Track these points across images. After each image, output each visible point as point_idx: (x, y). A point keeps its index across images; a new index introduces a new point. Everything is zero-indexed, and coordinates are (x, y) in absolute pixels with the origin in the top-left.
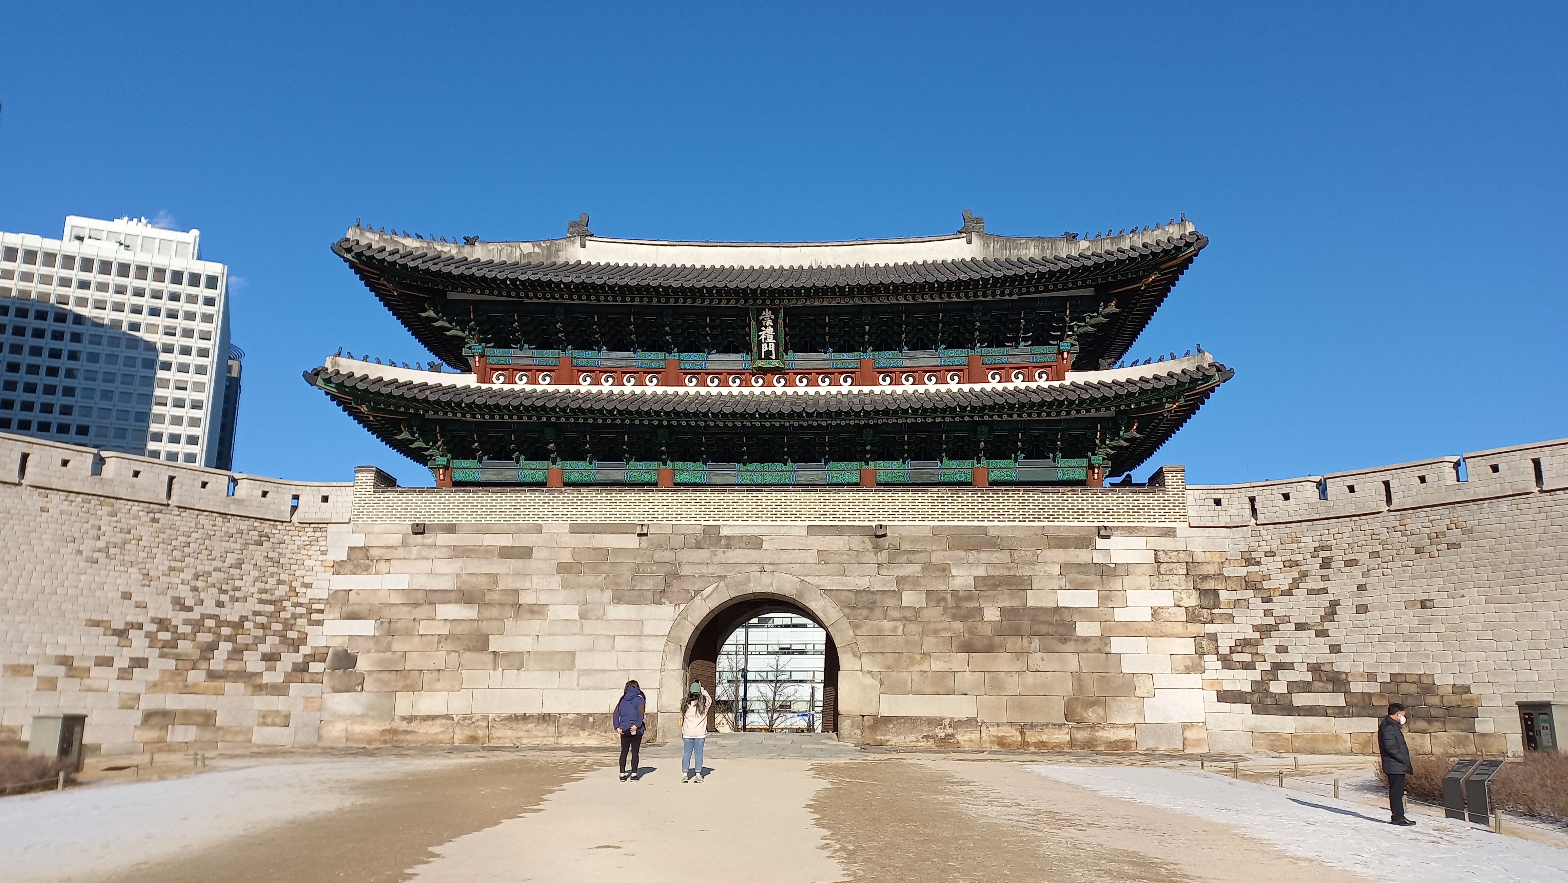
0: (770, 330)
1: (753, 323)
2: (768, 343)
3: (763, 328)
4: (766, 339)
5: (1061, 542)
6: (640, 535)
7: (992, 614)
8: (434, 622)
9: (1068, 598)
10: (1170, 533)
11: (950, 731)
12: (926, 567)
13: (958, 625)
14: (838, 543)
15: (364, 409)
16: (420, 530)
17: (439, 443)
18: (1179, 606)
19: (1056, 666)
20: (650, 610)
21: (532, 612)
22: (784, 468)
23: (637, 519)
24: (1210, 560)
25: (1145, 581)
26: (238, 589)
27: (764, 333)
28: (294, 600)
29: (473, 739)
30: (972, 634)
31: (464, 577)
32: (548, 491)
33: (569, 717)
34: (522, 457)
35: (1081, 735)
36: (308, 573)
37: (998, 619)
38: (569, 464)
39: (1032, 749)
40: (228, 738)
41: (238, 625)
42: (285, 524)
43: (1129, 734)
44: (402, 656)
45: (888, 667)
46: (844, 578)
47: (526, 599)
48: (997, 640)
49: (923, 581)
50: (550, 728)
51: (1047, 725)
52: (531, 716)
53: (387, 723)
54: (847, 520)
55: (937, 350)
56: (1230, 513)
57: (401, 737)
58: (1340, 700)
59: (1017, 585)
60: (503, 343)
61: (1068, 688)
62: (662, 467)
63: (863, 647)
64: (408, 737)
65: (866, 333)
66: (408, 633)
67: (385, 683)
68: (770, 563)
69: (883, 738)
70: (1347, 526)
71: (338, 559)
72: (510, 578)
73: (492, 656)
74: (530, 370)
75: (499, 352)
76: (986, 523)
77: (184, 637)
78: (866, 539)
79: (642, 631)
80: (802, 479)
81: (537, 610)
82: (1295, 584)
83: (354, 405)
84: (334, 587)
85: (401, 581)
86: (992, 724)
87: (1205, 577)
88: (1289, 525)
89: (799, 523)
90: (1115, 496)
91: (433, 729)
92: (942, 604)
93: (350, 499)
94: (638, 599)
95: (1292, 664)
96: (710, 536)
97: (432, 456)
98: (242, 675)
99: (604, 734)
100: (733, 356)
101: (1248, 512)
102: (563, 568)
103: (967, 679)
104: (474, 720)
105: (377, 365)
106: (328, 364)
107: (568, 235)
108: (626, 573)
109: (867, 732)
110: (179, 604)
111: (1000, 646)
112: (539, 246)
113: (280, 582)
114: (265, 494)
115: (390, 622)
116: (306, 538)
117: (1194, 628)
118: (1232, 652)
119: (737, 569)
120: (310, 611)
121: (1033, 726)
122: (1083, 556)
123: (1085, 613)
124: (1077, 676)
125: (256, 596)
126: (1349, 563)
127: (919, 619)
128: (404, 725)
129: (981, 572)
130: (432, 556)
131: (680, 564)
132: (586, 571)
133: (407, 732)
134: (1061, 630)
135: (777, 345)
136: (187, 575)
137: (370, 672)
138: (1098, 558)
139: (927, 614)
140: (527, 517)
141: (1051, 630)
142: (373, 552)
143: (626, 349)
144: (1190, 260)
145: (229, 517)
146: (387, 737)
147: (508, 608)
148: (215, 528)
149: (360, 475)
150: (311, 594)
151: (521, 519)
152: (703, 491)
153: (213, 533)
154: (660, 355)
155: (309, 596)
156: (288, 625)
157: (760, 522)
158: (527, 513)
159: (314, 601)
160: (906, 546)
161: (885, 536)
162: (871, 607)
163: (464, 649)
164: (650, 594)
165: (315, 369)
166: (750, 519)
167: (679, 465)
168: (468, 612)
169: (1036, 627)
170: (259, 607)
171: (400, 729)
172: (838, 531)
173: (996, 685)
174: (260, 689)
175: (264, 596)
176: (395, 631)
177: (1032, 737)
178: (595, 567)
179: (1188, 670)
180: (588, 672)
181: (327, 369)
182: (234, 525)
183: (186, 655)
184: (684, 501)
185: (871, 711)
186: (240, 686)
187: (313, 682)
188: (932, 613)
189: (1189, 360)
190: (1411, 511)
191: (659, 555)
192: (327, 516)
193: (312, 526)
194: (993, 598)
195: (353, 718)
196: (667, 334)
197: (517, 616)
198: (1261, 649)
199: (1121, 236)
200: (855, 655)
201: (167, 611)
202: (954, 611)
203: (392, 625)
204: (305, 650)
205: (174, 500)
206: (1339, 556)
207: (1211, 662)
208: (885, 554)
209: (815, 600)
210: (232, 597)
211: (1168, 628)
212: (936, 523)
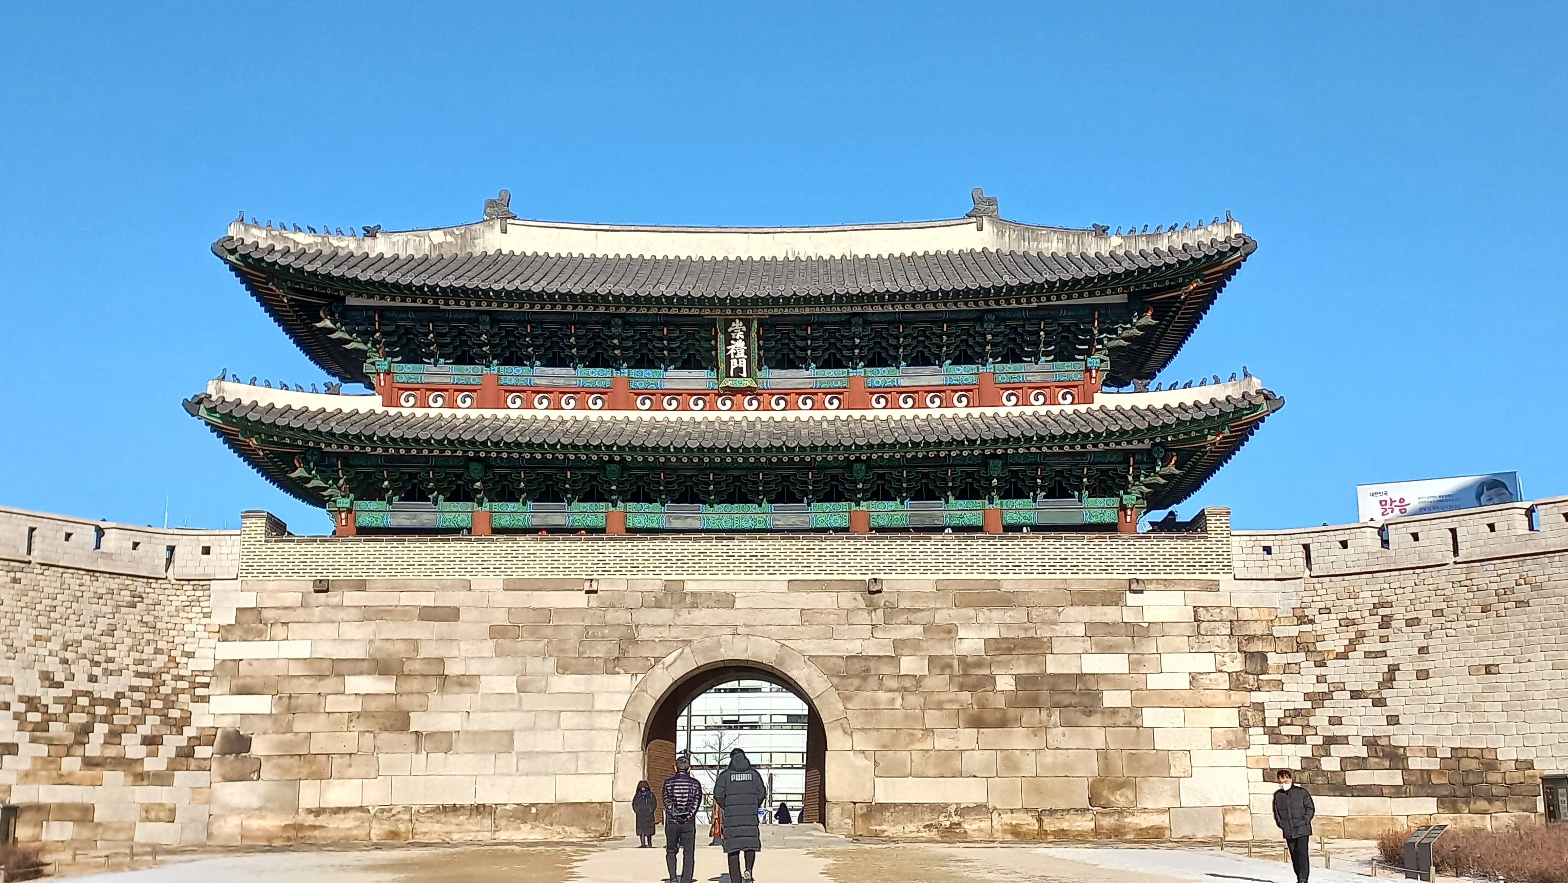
0: (741, 344)
1: (721, 337)
2: (738, 359)
3: (732, 342)
4: (735, 354)
5: (1085, 599)
6: (587, 592)
7: (1005, 683)
8: (343, 697)
9: (1094, 664)
10: (1213, 587)
11: (956, 819)
12: (928, 628)
13: (966, 696)
14: (825, 600)
15: (253, 442)
16: (323, 587)
17: (341, 482)
18: (1221, 671)
19: (1078, 742)
20: (601, 681)
21: (461, 684)
22: (758, 510)
23: (584, 573)
24: (1258, 618)
25: (1182, 643)
26: (110, 660)
27: (733, 347)
28: (174, 672)
29: (394, 834)
30: (983, 707)
31: (378, 643)
32: (476, 540)
33: (507, 807)
34: (441, 497)
35: (1107, 822)
36: (189, 640)
37: (1013, 688)
38: (497, 506)
39: (1051, 838)
40: (108, 836)
41: (114, 703)
42: (159, 581)
43: (1162, 820)
44: (306, 738)
45: (885, 746)
46: (832, 641)
47: (453, 669)
48: (1012, 713)
49: (925, 645)
50: (485, 821)
51: (1068, 810)
52: (462, 807)
53: (291, 817)
54: (835, 572)
55: (941, 367)
56: (1280, 563)
57: (308, 833)
58: (1396, 778)
59: (1036, 648)
60: (413, 357)
61: (1093, 768)
62: (611, 509)
63: (855, 723)
64: (316, 833)
65: (856, 347)
66: (312, 711)
67: (287, 770)
68: (746, 626)
69: (878, 828)
70: (1409, 579)
71: (225, 622)
72: (433, 645)
73: (414, 737)
74: (446, 390)
75: (409, 367)
76: (999, 576)
77: (56, 718)
78: (858, 596)
79: (593, 706)
80: (781, 523)
81: (466, 682)
82: (1352, 645)
83: (240, 438)
84: (221, 657)
85: (299, 649)
86: (1005, 811)
87: (1251, 638)
88: (1346, 578)
89: (778, 577)
90: (1149, 543)
91: (345, 824)
92: (948, 671)
93: (236, 550)
94: (588, 668)
95: (1346, 737)
96: (672, 594)
97: (331, 496)
98: (121, 763)
99: (549, 827)
100: (695, 373)
101: (1302, 562)
102: (496, 632)
103: (976, 759)
104: (394, 812)
105: (267, 389)
106: (211, 389)
107: (485, 218)
108: (572, 637)
109: (859, 822)
110: (47, 678)
111: (1016, 720)
112: (452, 234)
113: (157, 651)
114: (136, 545)
115: (290, 697)
116: (185, 598)
117: (1238, 697)
118: (1280, 724)
119: (705, 632)
120: (194, 686)
121: (1052, 812)
122: (1111, 614)
123: (1113, 680)
124: (1103, 754)
125: (133, 668)
126: (1413, 622)
127: (920, 689)
128: (310, 820)
129: (993, 633)
130: (339, 618)
131: (637, 626)
132: (525, 635)
133: (315, 827)
134: (1086, 701)
135: (748, 361)
136: (55, 645)
137: (269, 757)
138: (1129, 616)
139: (930, 683)
140: (452, 571)
141: (1074, 700)
142: (267, 614)
143: (563, 364)
144: (1238, 265)
145: (97, 574)
146: (292, 833)
147: (432, 680)
148: (82, 588)
149: (248, 522)
150: (193, 664)
151: (445, 574)
152: (664, 539)
153: (80, 594)
154: (607, 372)
155: (191, 667)
156: (169, 703)
157: (731, 576)
158: (452, 566)
159: (198, 673)
160: (905, 604)
161: (879, 591)
162: (864, 675)
163: (380, 729)
164: (601, 663)
165: (195, 396)
166: (720, 573)
167: (631, 506)
168: (384, 685)
169: (1057, 698)
170: (136, 682)
171: (306, 824)
172: (825, 586)
173: (1010, 765)
174: (141, 778)
175: (141, 669)
176: (296, 708)
177: (1050, 824)
178: (534, 630)
179: (1230, 745)
180: (529, 755)
181: (210, 396)
182: (103, 584)
183: (59, 739)
184: (640, 552)
185: (863, 796)
186: (120, 775)
187: (200, 769)
188: (936, 682)
189: (1234, 385)
190: (1478, 564)
191: (611, 616)
192: (209, 571)
193: (192, 583)
194: (1006, 664)
195: (249, 811)
196: (615, 347)
197: (442, 689)
198: (1312, 721)
199: (1158, 234)
200: (845, 733)
201: (35, 688)
202: (961, 679)
203: (293, 700)
204: (189, 732)
205: (36, 556)
206: (1400, 613)
207: (1257, 736)
208: (880, 612)
209: (798, 667)
210: (105, 670)
211: (1208, 697)
212: (941, 576)
